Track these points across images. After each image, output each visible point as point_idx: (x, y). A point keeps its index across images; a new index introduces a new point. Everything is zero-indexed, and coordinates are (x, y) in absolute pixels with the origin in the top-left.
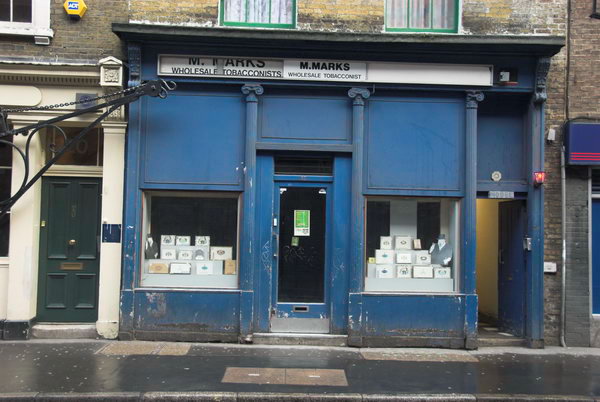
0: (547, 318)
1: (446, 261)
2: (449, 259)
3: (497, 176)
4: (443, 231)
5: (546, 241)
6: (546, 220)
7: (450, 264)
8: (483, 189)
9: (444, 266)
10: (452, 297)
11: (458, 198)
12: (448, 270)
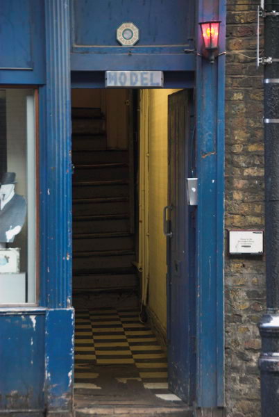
0: (242, 356)
1: (10, 235)
2: (17, 230)
3: (128, 34)
4: (11, 167)
5: (240, 184)
6: (240, 135)
7: (20, 242)
8: (89, 64)
9: (8, 246)
10: (16, 316)
11: (32, 89)
12: (14, 254)
